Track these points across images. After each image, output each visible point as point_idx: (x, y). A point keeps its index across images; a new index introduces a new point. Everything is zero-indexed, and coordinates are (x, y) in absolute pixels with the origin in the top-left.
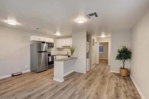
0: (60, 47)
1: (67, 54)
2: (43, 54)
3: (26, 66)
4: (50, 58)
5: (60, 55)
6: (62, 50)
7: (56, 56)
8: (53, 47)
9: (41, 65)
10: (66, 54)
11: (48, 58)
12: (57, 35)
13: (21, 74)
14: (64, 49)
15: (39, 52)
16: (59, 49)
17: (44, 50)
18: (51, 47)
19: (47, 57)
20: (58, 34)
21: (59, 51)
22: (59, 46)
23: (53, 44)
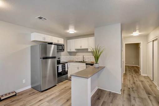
0: (73, 50)
1: (82, 61)
2: (50, 61)
3: (24, 81)
4: (60, 66)
5: (73, 62)
6: (75, 55)
7: (68, 63)
8: (64, 50)
9: (47, 79)
10: (80, 61)
11: (58, 67)
12: (70, 32)
13: (16, 95)
14: (77, 54)
15: (44, 58)
16: (71, 53)
17: (51, 55)
18: (61, 50)
19: (56, 65)
20: (72, 31)
21: (71, 57)
22: (71, 49)
23: (64, 46)
